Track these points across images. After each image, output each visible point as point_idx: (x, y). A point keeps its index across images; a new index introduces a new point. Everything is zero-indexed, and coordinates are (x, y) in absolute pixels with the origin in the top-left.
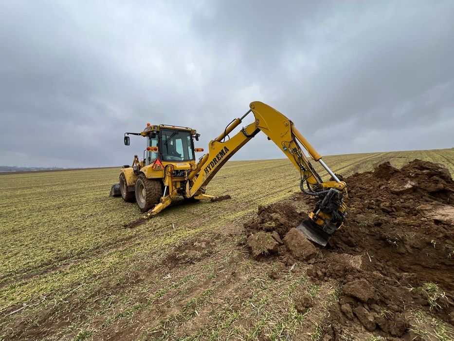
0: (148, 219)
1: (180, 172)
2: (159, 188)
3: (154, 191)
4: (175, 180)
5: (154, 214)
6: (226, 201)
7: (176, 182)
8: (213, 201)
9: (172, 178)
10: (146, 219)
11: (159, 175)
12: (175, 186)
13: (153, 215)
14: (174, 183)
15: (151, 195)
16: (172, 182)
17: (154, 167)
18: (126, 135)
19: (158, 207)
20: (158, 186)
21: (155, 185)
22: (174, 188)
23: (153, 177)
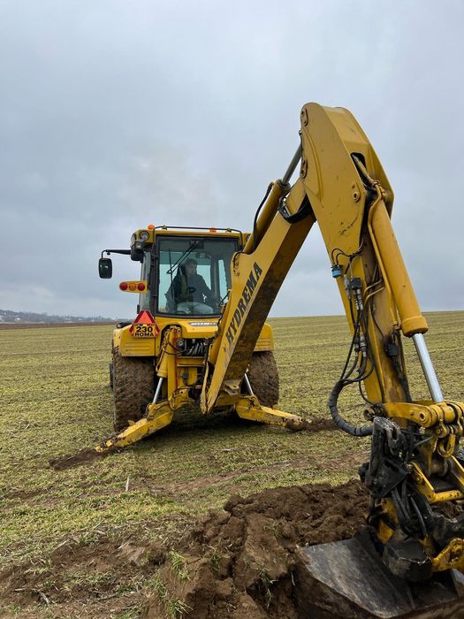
0: (104, 455)
1: (195, 345)
2: (145, 381)
3: (133, 386)
4: (184, 363)
5: (122, 444)
6: (329, 433)
7: (186, 368)
8: (292, 428)
9: (176, 359)
10: (99, 454)
11: (146, 349)
12: (186, 379)
13: (119, 448)
14: (182, 372)
15: (124, 396)
16: (176, 368)
17: (136, 330)
18: (106, 256)
19: (135, 429)
20: (142, 374)
21: (136, 371)
22: (181, 384)
23: (134, 354)
